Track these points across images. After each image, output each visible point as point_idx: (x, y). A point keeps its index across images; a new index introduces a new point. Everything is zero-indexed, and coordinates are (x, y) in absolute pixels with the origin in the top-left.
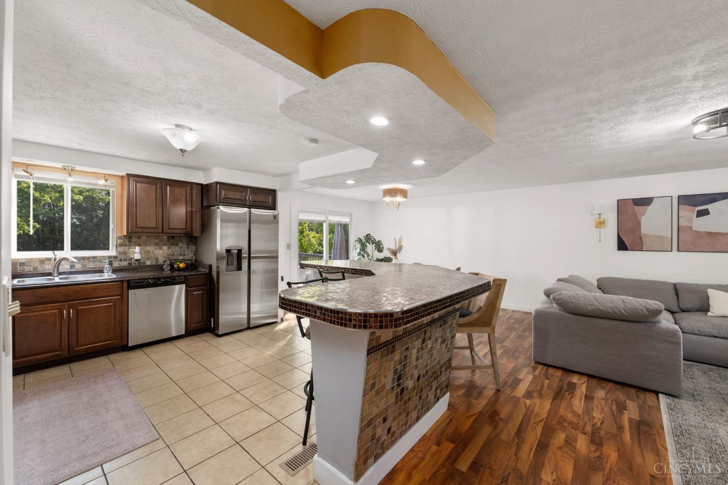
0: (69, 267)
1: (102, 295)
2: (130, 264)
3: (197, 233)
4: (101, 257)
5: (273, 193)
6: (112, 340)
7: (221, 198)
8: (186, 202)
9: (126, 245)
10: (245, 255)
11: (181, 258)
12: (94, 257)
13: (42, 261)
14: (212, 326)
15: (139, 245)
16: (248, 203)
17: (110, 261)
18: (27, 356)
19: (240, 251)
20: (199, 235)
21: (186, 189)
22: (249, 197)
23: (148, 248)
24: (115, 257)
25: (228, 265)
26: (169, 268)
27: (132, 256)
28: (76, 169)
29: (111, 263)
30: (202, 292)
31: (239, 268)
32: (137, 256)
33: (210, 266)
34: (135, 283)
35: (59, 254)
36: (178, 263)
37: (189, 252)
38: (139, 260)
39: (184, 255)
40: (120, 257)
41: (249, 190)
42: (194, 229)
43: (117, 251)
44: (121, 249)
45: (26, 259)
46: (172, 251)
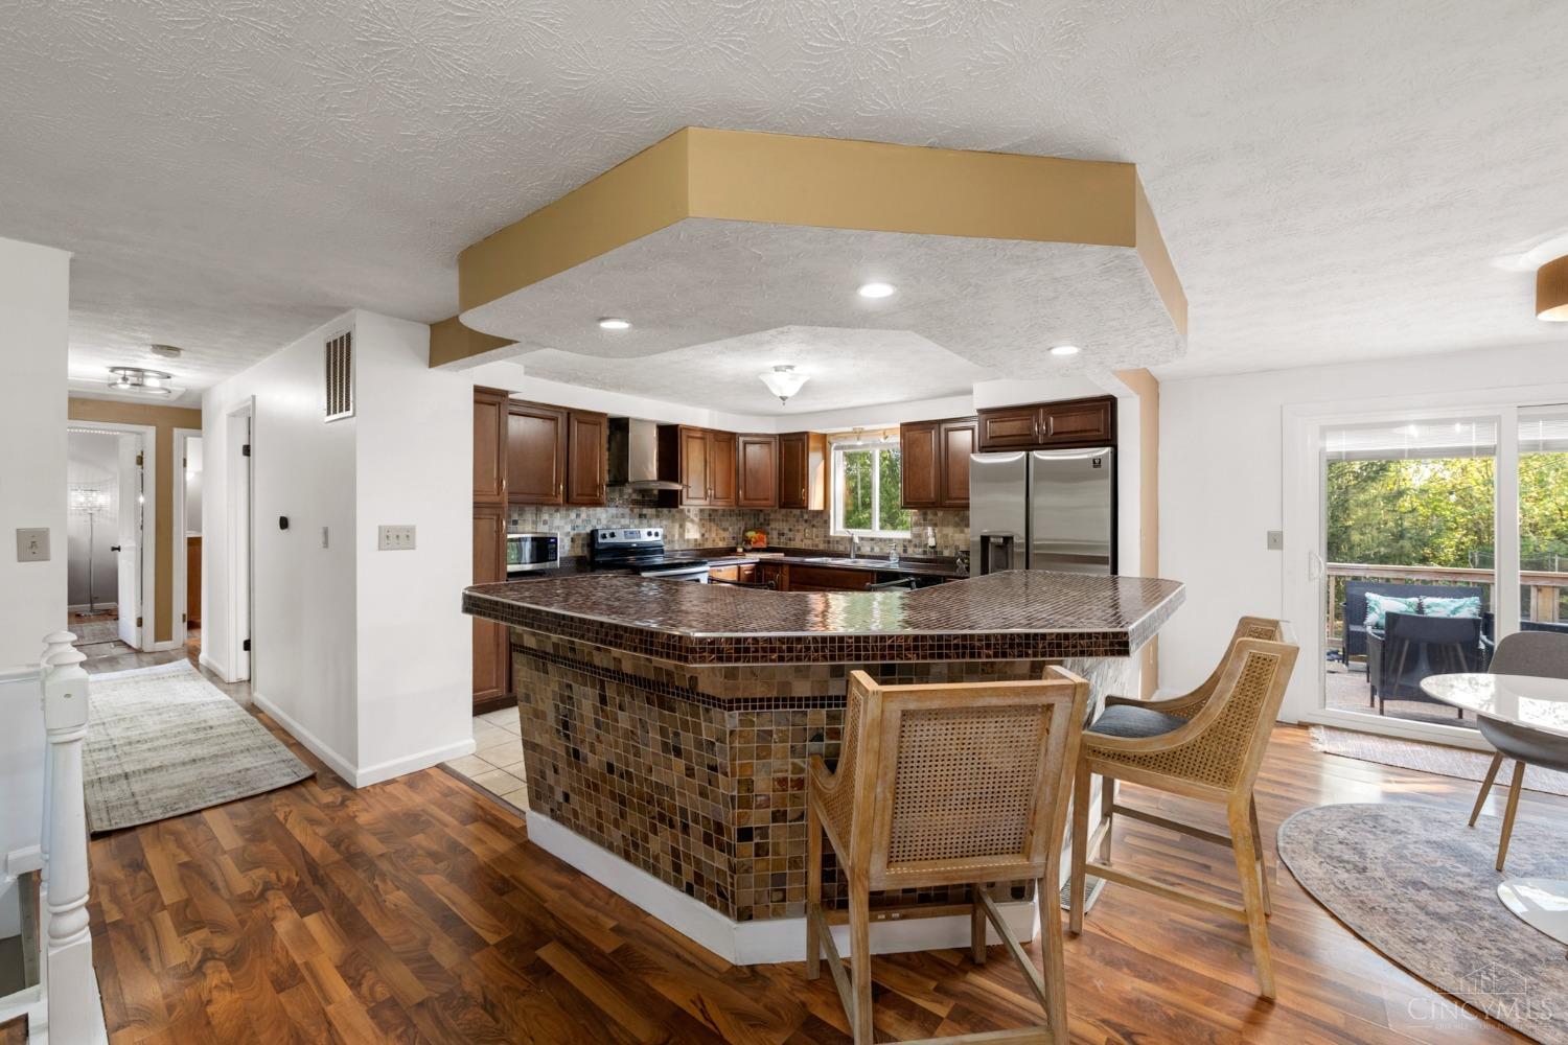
0: (869, 549)
2: (925, 552)
4: (895, 539)
5: (1107, 404)
7: (988, 439)
9: (920, 525)
10: (1019, 548)
12: (892, 539)
15: (935, 525)
16: (1040, 441)
17: (905, 546)
19: (1008, 540)
23: (940, 529)
24: (910, 541)
27: (926, 542)
28: (865, 429)
29: (905, 550)
32: (932, 542)
38: (934, 547)
40: (917, 541)
41: (1042, 410)
43: (911, 533)
44: (916, 530)
45: (844, 537)
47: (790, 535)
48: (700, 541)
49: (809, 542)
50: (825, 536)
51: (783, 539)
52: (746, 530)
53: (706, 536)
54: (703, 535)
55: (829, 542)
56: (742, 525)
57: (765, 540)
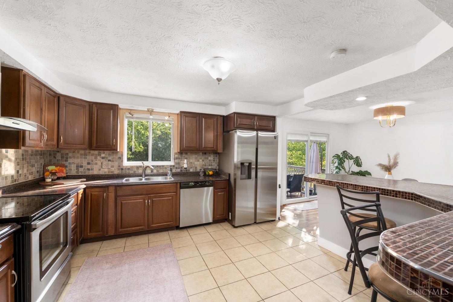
0: (150, 171)
1: (165, 191)
2: (181, 170)
3: (220, 150)
4: (166, 165)
5: (273, 119)
6: (171, 222)
7: (238, 124)
8: (214, 129)
9: (179, 158)
10: (253, 166)
11: (210, 167)
12: (163, 166)
13: (138, 167)
14: (230, 218)
15: (186, 158)
16: (255, 128)
17: (171, 169)
18: (128, 228)
19: (250, 164)
20: (222, 152)
21: (214, 120)
22: (256, 123)
23: (191, 161)
24: (174, 166)
25: (241, 174)
26: (203, 174)
27: (182, 166)
28: (154, 111)
29: (171, 170)
30: (223, 193)
31: (249, 177)
32: (185, 166)
33: (229, 174)
34: (184, 184)
35: (146, 163)
36: (209, 171)
37: (214, 163)
38: (186, 168)
39: (212, 165)
40: (177, 166)
41: (256, 117)
42: (218, 148)
43: (174, 162)
44: (177, 161)
45: (130, 166)
46: (205, 163)
47: (89, 167)
48: (15, 177)
49: (106, 170)
50: (119, 166)
51: (81, 170)
52: (45, 166)
53: (20, 172)
54: (18, 172)
55: (122, 169)
56: (42, 161)
57: (65, 171)
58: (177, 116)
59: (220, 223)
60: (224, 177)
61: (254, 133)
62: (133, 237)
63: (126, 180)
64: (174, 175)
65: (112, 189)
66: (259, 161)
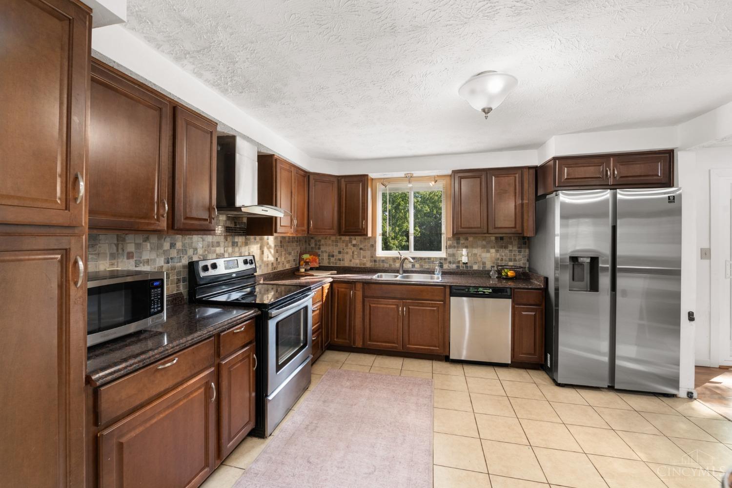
0: (411, 266)
1: (427, 298)
2: (458, 267)
3: (529, 233)
4: (434, 258)
5: (668, 157)
6: (436, 347)
7: (562, 180)
8: (515, 193)
9: (454, 247)
10: (605, 264)
11: (511, 264)
12: (429, 258)
13: (395, 259)
14: (549, 365)
15: (466, 247)
16: (611, 182)
17: (441, 263)
18: (377, 342)
19: (594, 261)
20: (533, 235)
21: (515, 177)
22: (613, 171)
23: (475, 251)
24: (445, 259)
25: (573, 280)
26: (497, 275)
27: (460, 259)
29: (441, 266)
30: (533, 313)
31: (594, 287)
32: (464, 259)
33: (547, 279)
34: (456, 289)
35: (404, 254)
36: (506, 270)
37: (521, 257)
38: (467, 263)
39: (515, 260)
40: (450, 259)
41: (612, 159)
42: (525, 228)
43: (446, 253)
44: (451, 251)
45: (385, 257)
46: (500, 255)
47: (340, 256)
48: (275, 265)
49: (357, 261)
50: (372, 257)
51: (332, 260)
52: (301, 254)
53: (279, 260)
54: (277, 259)
55: (375, 261)
56: (298, 249)
57: (317, 260)
58: (448, 178)
59: (528, 370)
60: (538, 284)
61: (607, 194)
62: (384, 357)
63: (378, 277)
64: (444, 273)
65: (359, 286)
66: (619, 253)
